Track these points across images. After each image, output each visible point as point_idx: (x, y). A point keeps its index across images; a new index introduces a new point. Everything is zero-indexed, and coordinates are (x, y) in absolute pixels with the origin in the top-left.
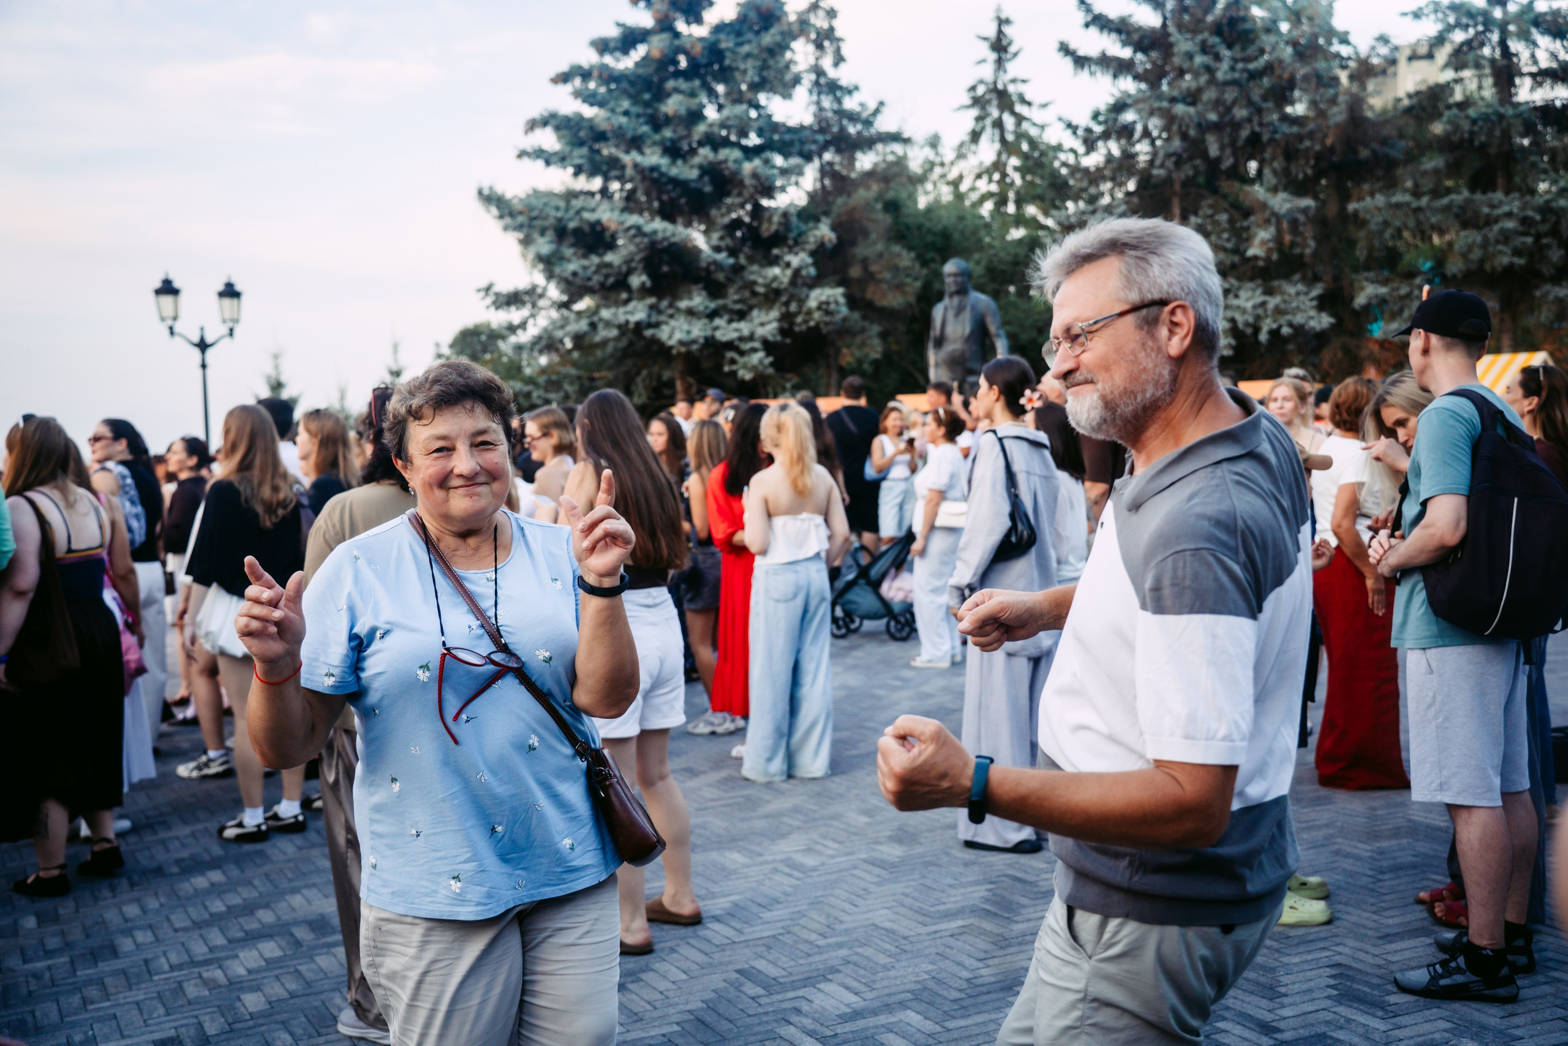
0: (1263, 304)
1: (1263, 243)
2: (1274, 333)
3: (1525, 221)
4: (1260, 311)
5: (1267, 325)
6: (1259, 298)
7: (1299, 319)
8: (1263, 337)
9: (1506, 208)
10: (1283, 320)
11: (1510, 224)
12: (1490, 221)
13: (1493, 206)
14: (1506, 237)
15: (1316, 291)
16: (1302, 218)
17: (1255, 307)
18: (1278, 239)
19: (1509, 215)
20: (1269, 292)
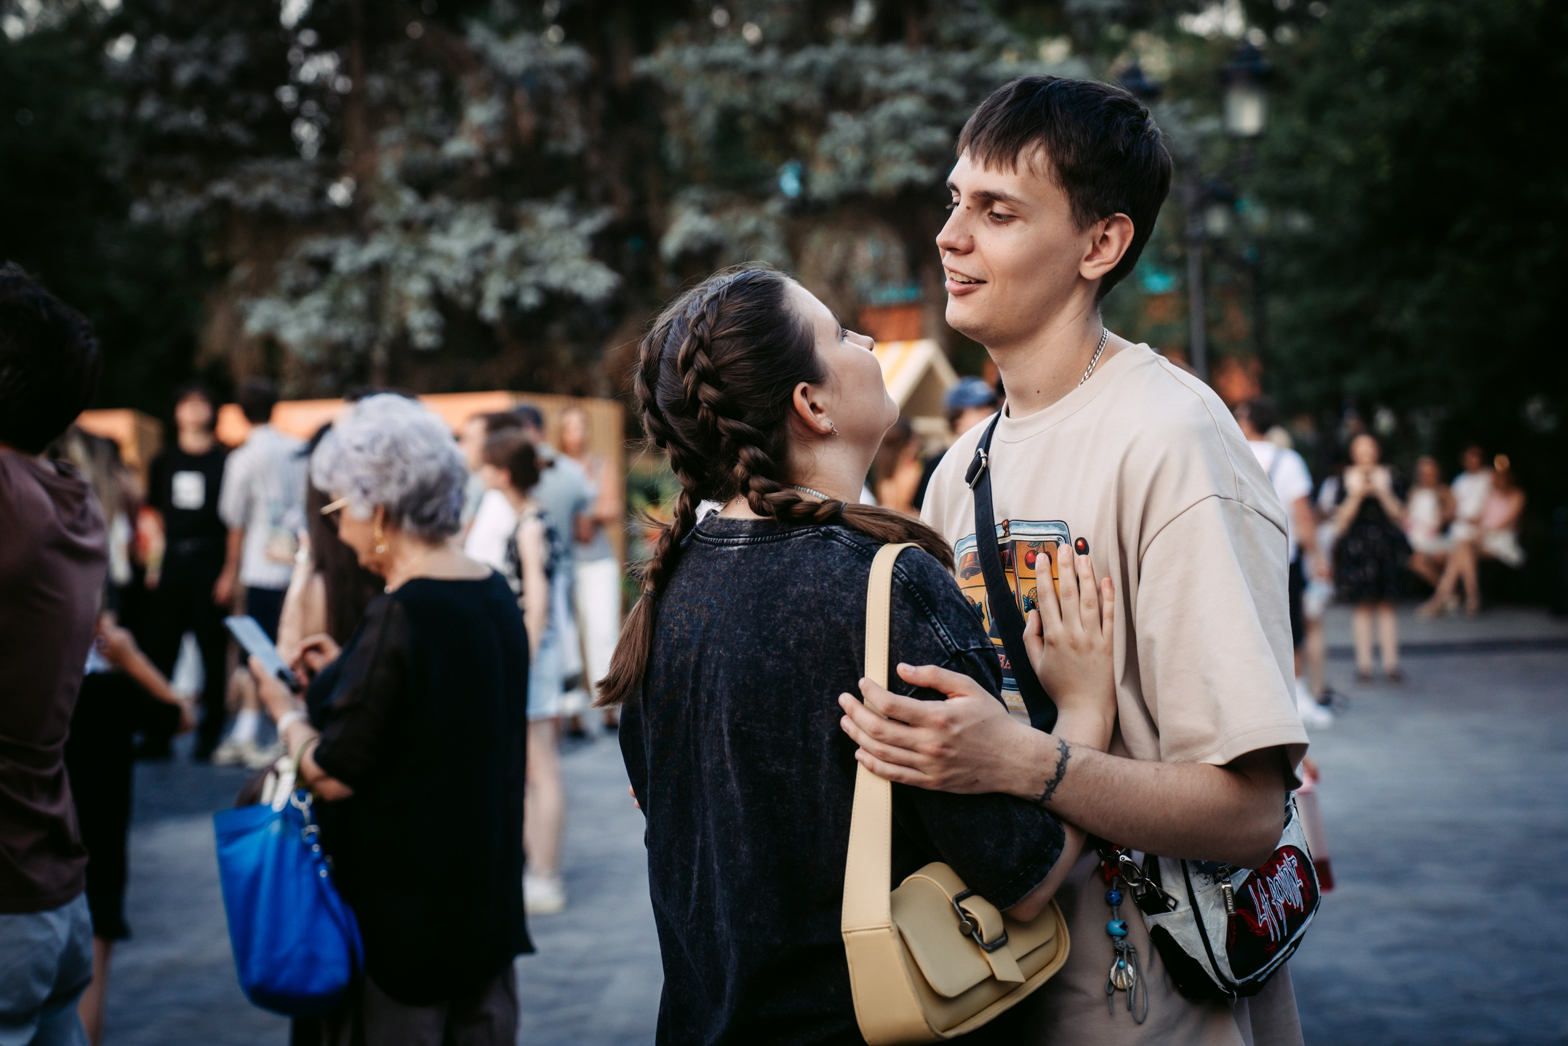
0: (487, 249)
1: (481, 129)
2: (509, 303)
3: (939, 101)
4: (482, 262)
5: (496, 288)
6: (484, 232)
7: (555, 277)
8: (490, 310)
9: (905, 77)
10: (529, 276)
11: (907, 106)
12: (879, 98)
13: (886, 70)
14: (901, 130)
15: (589, 225)
16: (558, 84)
17: (475, 253)
18: (508, 123)
19: (910, 89)
20: (508, 224)
